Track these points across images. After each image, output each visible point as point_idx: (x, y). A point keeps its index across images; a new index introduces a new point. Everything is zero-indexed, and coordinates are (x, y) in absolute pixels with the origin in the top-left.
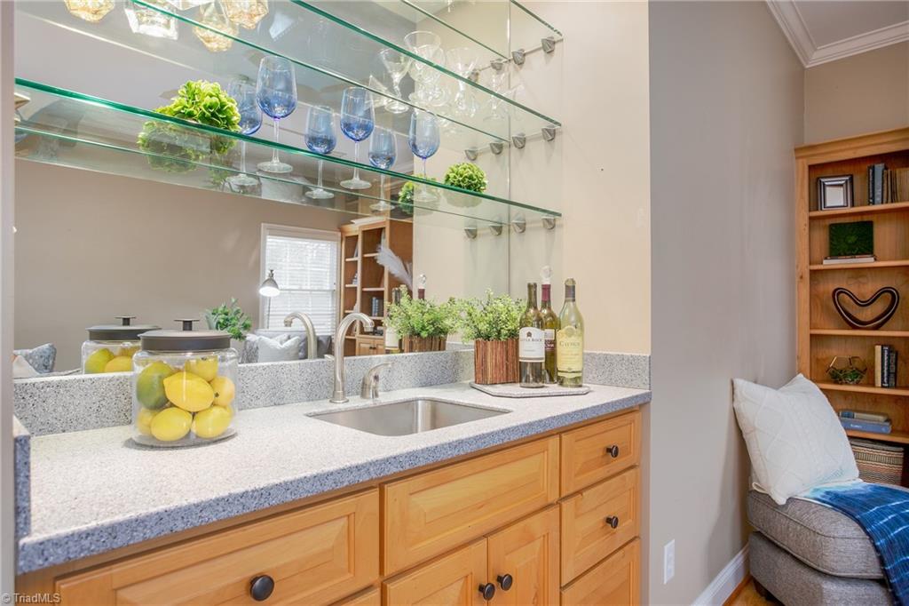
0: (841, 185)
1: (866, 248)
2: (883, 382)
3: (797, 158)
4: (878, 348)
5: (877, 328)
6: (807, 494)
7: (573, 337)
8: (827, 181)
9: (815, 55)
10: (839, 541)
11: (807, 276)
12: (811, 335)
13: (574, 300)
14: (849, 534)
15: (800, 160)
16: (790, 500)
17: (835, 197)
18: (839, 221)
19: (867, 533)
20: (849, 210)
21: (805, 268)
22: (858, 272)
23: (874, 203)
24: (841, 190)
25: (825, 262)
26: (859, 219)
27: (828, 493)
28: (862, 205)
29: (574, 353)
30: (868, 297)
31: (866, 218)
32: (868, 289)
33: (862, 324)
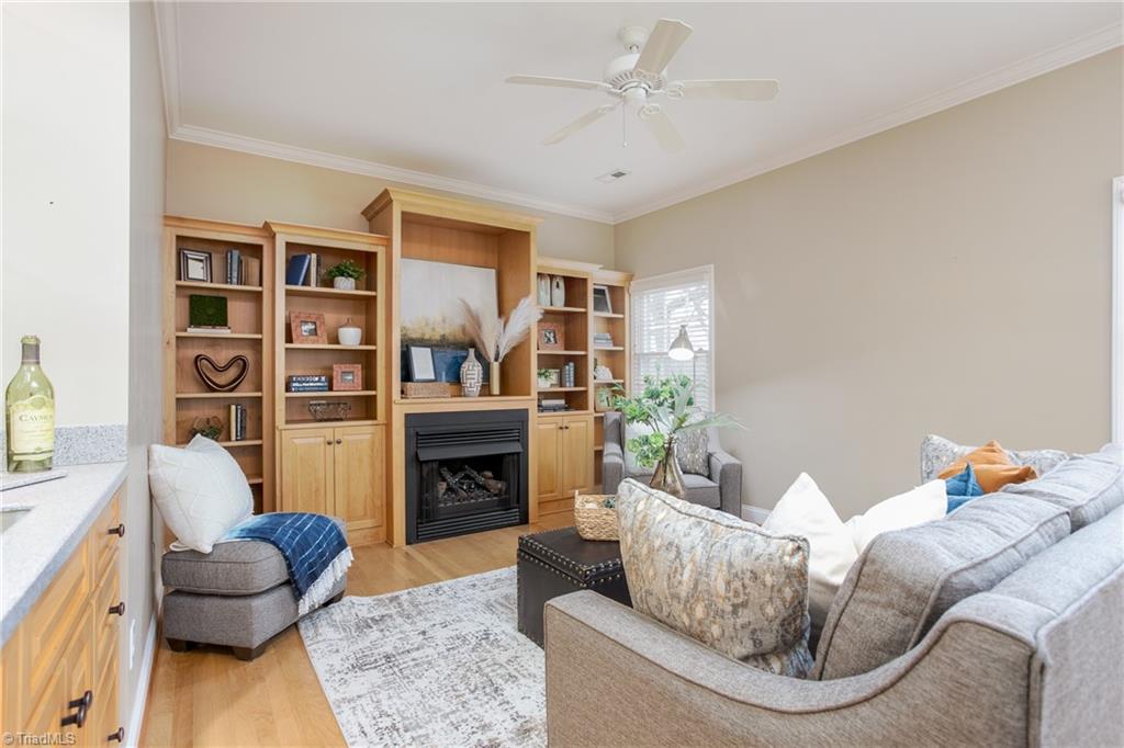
0: (201, 261)
1: (222, 321)
2: (237, 436)
3: (166, 225)
4: (233, 407)
5: (231, 390)
6: (227, 536)
7: (44, 409)
8: (190, 255)
9: (180, 130)
10: (264, 562)
11: (173, 341)
12: (178, 399)
13: (38, 363)
14: (269, 554)
15: (168, 228)
16: (215, 546)
17: (196, 270)
18: (198, 293)
19: (280, 549)
20: (209, 285)
21: (172, 334)
22: (214, 341)
23: (231, 283)
24: (201, 264)
25: (189, 329)
26: (214, 294)
27: (242, 530)
28: (218, 282)
29: (44, 428)
30: (223, 364)
31: (221, 294)
32: (222, 356)
33: (221, 388)
